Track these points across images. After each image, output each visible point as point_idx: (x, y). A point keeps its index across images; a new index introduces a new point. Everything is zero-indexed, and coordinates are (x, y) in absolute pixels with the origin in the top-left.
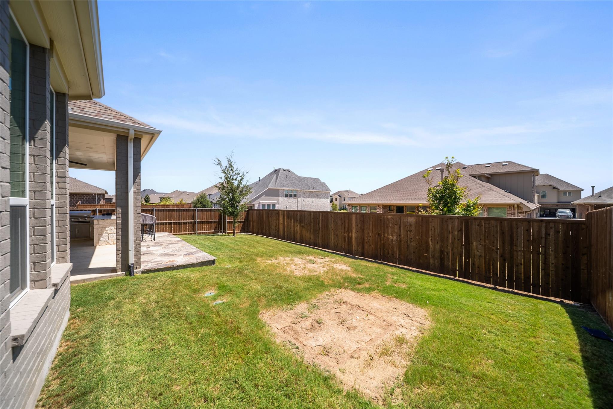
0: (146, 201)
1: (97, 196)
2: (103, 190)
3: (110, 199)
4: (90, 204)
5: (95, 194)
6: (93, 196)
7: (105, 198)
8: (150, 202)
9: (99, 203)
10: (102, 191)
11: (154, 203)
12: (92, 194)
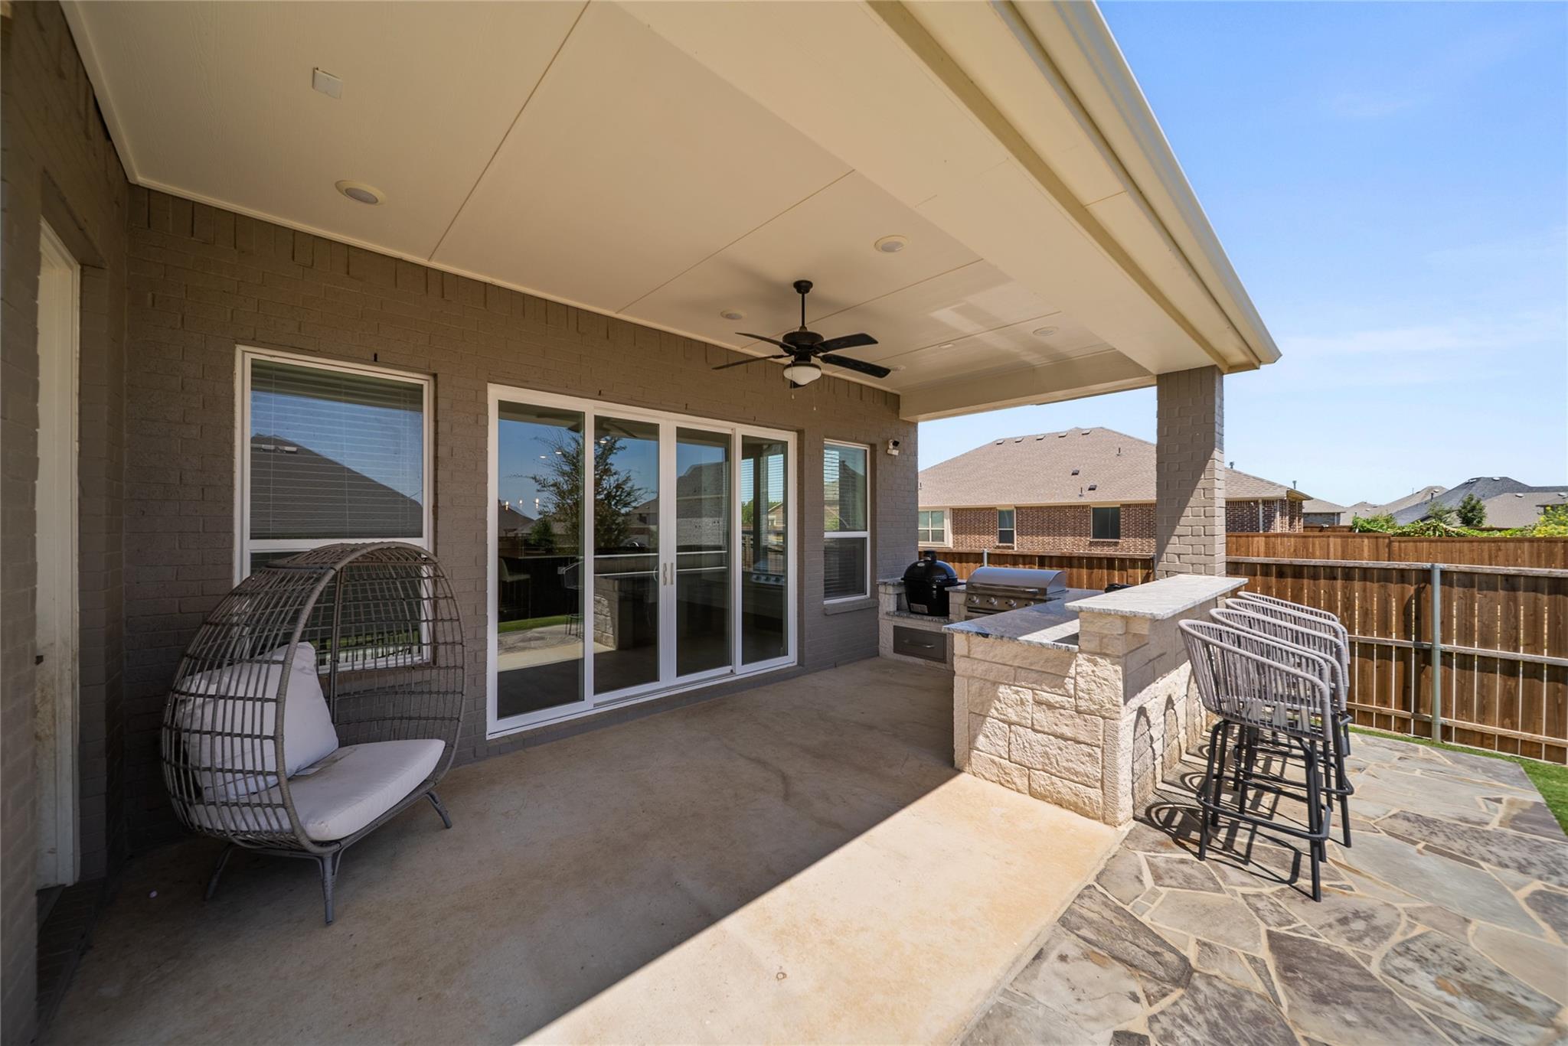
0: (1467, 521)
1: (1261, 507)
2: (1281, 486)
3: (1333, 514)
4: (1242, 531)
5: (1256, 502)
6: (1251, 508)
7: (1304, 511)
8: (1486, 524)
9: (1269, 528)
10: (1279, 489)
11: (1500, 530)
12: (1248, 502)
